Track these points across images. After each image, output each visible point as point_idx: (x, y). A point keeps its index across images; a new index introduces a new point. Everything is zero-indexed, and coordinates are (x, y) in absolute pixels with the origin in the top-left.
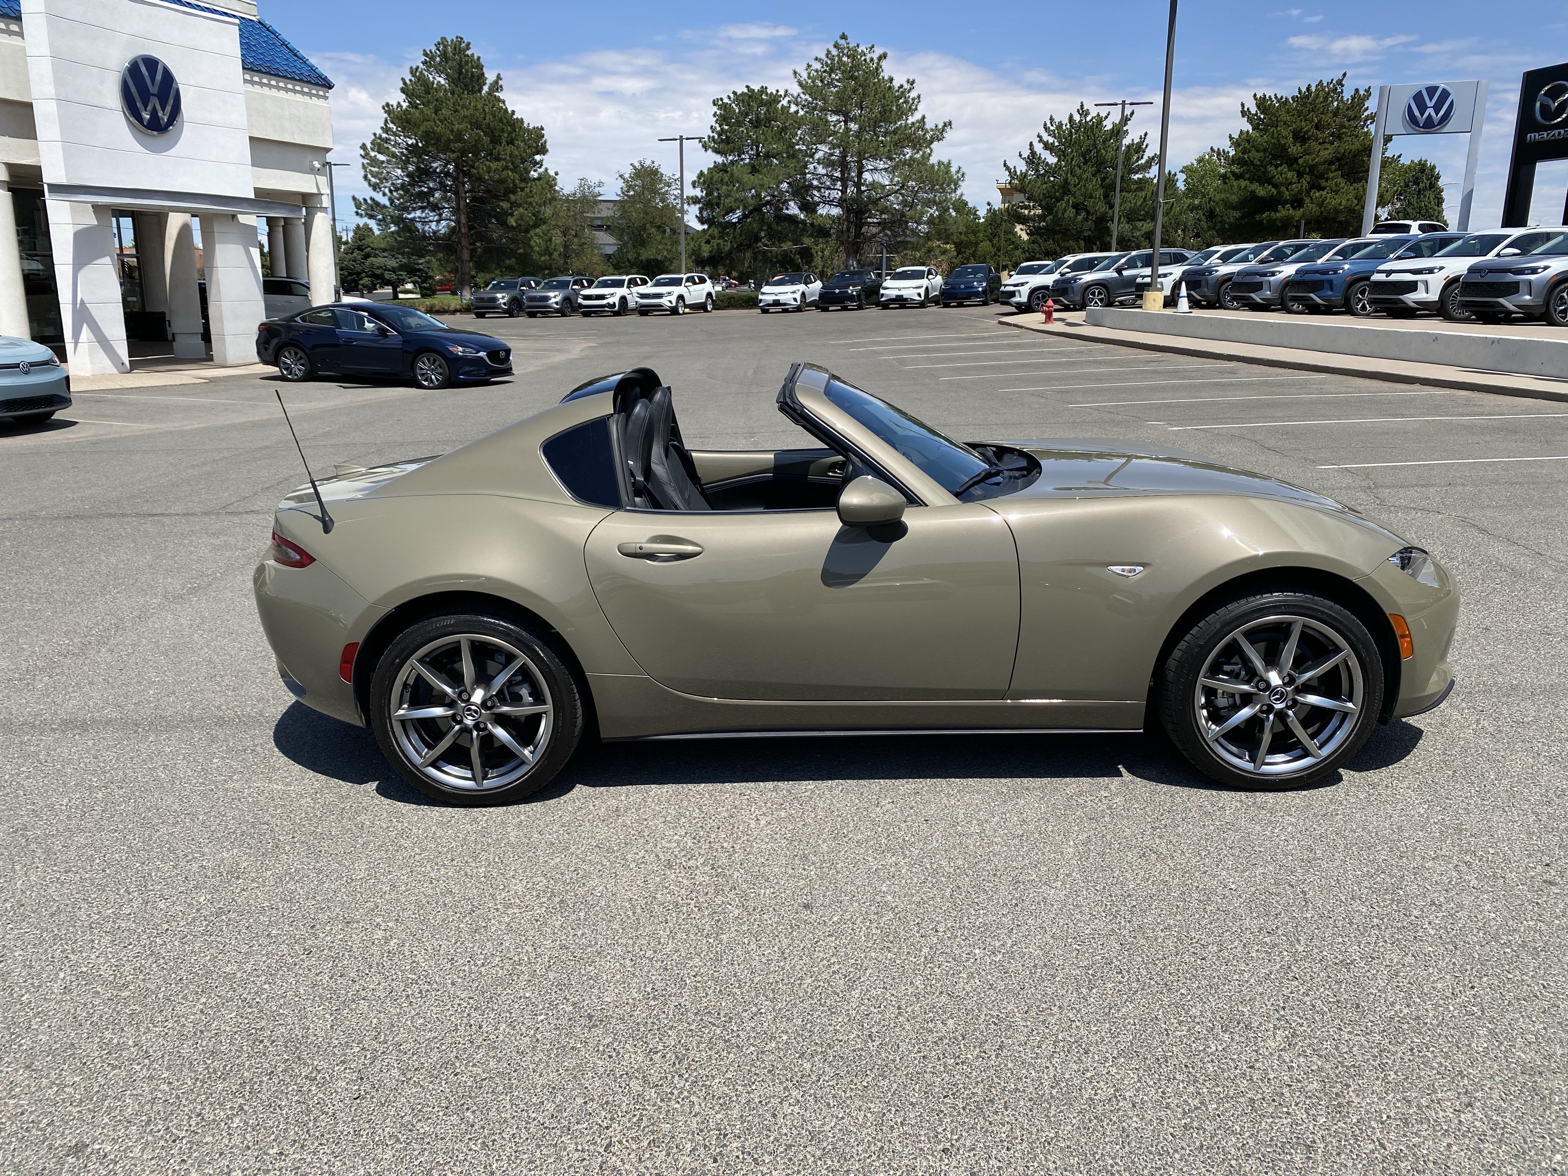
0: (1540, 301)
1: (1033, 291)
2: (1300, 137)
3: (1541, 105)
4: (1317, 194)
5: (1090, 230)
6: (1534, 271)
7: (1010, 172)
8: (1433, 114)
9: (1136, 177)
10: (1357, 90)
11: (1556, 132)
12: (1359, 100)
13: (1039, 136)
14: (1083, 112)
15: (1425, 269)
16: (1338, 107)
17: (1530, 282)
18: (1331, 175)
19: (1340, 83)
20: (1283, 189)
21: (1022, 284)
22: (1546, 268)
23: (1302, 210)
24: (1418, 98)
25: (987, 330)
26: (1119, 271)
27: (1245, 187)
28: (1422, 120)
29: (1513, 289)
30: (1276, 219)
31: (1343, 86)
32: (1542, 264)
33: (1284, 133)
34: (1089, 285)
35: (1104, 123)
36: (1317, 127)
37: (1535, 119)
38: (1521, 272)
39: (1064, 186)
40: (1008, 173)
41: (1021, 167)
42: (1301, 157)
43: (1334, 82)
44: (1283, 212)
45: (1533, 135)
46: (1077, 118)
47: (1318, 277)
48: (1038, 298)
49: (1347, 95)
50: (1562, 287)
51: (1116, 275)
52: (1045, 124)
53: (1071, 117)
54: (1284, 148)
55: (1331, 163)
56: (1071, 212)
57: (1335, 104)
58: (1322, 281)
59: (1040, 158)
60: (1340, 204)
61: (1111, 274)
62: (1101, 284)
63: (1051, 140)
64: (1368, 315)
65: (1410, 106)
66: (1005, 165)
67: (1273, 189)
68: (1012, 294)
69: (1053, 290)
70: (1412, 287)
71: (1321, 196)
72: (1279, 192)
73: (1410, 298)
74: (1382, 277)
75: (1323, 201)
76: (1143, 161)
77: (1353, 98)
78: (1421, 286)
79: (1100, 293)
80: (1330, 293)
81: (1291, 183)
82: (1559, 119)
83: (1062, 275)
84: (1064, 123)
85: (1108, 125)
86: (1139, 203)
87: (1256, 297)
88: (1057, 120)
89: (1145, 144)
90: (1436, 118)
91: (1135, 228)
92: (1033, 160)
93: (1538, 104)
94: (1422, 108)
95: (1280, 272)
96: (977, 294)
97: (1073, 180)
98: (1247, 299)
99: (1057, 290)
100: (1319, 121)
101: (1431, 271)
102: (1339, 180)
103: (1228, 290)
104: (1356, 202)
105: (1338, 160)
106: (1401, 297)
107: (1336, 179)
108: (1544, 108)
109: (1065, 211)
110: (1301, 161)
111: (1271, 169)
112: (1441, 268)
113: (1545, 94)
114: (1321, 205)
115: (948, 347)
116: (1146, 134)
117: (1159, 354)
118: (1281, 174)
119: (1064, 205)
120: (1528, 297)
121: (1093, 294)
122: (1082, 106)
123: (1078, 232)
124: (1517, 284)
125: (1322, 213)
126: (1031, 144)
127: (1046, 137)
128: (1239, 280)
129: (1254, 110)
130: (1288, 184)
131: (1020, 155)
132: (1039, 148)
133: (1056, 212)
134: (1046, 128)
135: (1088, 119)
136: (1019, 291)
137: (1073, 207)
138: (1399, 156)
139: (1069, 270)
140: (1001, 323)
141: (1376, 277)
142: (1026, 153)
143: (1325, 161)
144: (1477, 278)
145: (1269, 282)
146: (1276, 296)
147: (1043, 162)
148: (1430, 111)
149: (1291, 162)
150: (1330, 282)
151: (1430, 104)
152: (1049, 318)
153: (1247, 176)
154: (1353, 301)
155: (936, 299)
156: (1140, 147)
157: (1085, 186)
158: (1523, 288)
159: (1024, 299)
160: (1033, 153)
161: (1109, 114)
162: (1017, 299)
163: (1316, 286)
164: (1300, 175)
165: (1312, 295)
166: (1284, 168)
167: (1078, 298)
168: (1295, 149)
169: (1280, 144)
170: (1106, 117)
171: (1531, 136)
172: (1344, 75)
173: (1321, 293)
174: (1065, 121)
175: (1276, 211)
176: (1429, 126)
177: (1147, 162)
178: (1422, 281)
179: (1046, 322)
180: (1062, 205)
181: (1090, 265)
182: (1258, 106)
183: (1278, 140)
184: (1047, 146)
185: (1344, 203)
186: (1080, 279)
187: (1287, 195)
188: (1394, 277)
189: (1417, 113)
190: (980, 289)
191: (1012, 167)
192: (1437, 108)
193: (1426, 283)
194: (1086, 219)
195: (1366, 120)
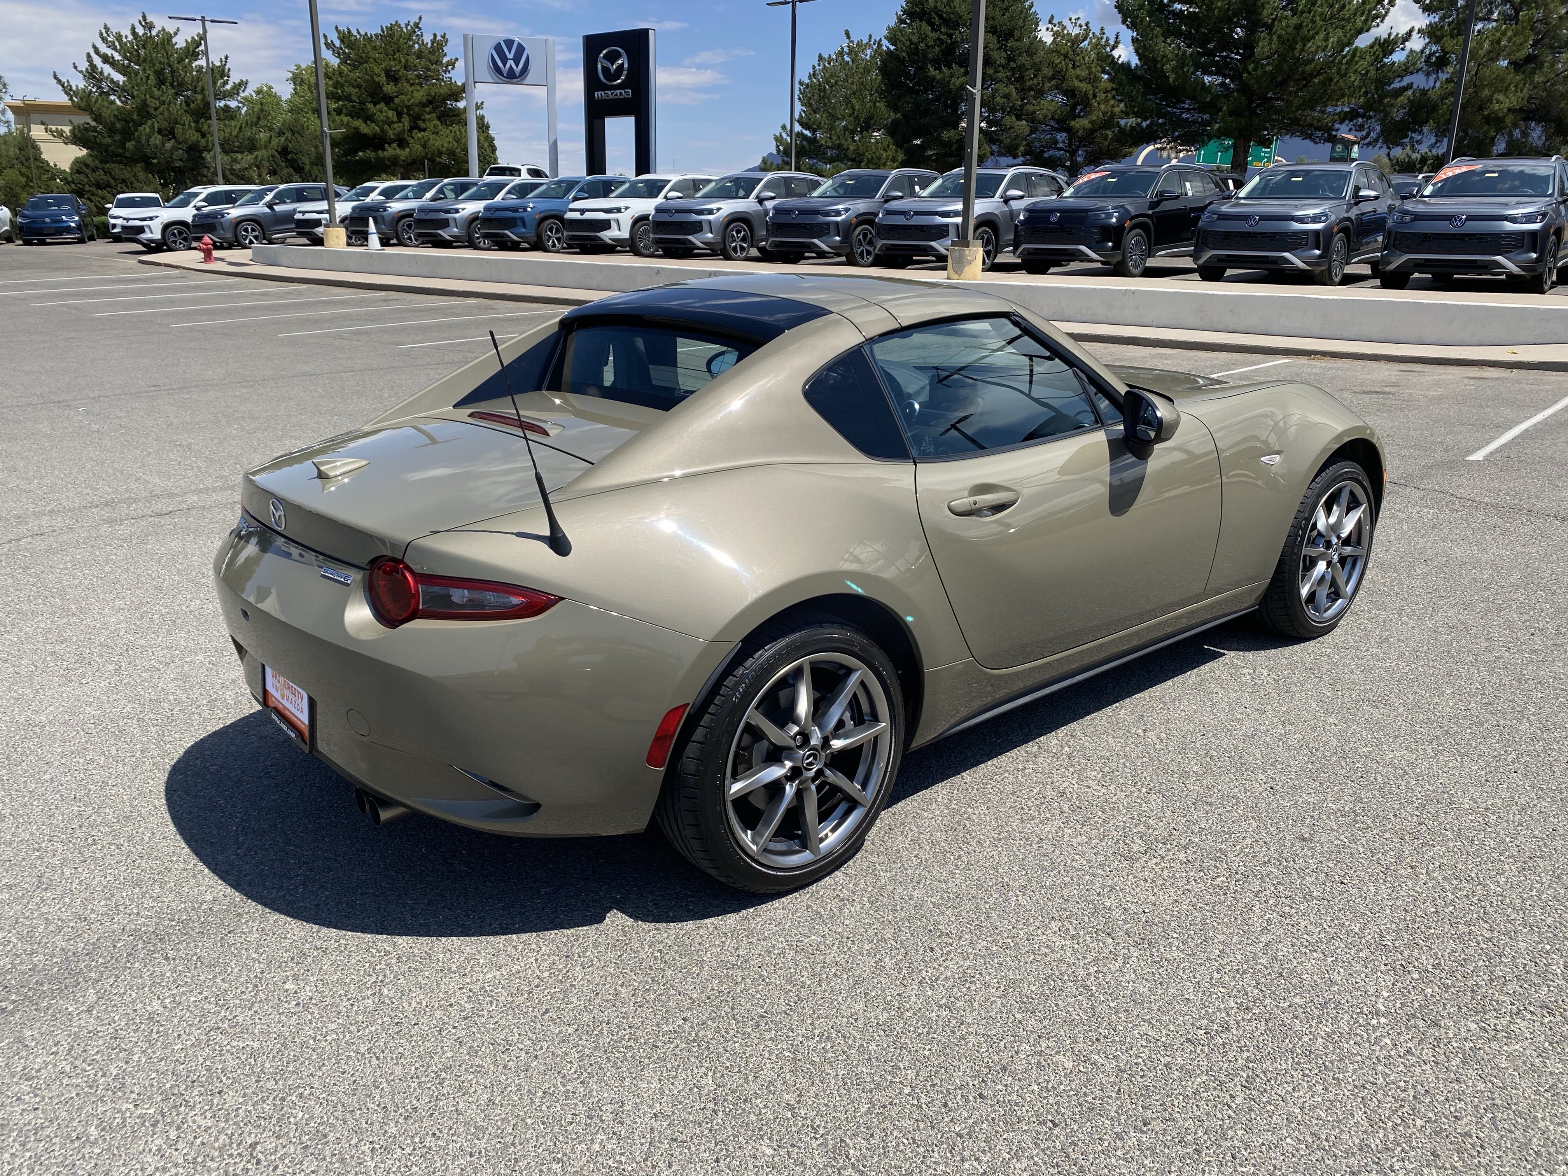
0: (719, 239)
1: (166, 227)
2: (393, 78)
3: (602, 66)
4: (419, 135)
5: (181, 160)
6: (710, 212)
7: (63, 86)
8: (514, 66)
9: (222, 104)
10: (435, 35)
11: (618, 91)
12: (439, 45)
13: (94, 47)
14: (149, 26)
15: (614, 209)
16: (420, 51)
17: (710, 222)
18: (427, 117)
19: (417, 25)
20: (386, 127)
21: (151, 219)
22: (718, 209)
23: (407, 150)
24: (498, 48)
25: (125, 271)
26: (270, 206)
27: (348, 122)
28: (505, 71)
29: (697, 227)
30: (384, 158)
31: (420, 29)
32: (713, 206)
33: (377, 70)
34: (239, 222)
35: (174, 40)
36: (405, 67)
37: (599, 79)
38: (700, 212)
39: (142, 108)
40: (61, 88)
41: (79, 83)
42: (397, 97)
43: (411, 24)
44: (391, 151)
45: (599, 93)
46: (140, 31)
47: (509, 214)
48: (174, 234)
49: (428, 39)
50: (732, 226)
51: (267, 210)
52: (101, 34)
53: (133, 28)
54: (378, 86)
55: (424, 105)
56: (157, 139)
57: (416, 46)
58: (515, 219)
59: (102, 73)
60: (442, 146)
61: (260, 208)
62: (252, 219)
63: (109, 52)
64: (558, 252)
65: (492, 56)
66: (55, 77)
67: (377, 128)
68: (141, 230)
69: (194, 226)
70: (605, 225)
71: (423, 136)
72: (382, 130)
73: (607, 235)
74: (576, 215)
75: (426, 142)
76: (228, 87)
77: (433, 42)
78: (614, 224)
79: (253, 230)
80: (524, 230)
81: (393, 122)
82: (619, 81)
83: (198, 209)
84: (123, 34)
85: (180, 42)
86: (234, 133)
87: (445, 234)
88: (114, 30)
89: (227, 68)
90: (518, 70)
91: (235, 160)
92: (92, 74)
93: (599, 66)
94: (504, 60)
95: (463, 209)
96: (69, 230)
97: (153, 103)
98: (436, 236)
99: (202, 226)
100: (407, 61)
101: (619, 210)
102: (437, 122)
103: (405, 227)
104: (456, 144)
105: (430, 102)
106: (598, 234)
107: (432, 121)
108: (605, 70)
109: (150, 137)
110: (397, 100)
111: (370, 106)
112: (627, 208)
113: (605, 57)
114: (424, 146)
115: (112, 290)
116: (227, 58)
117: (383, 293)
118: (381, 112)
119: (148, 130)
120: (710, 235)
121: (246, 230)
122: (144, 18)
123: (167, 162)
124: (700, 223)
125: (426, 153)
126: (89, 55)
127: (103, 49)
128: (423, 216)
129: (337, 43)
130: (391, 123)
131: (76, 67)
132: (97, 61)
133: (139, 137)
134: (104, 40)
135: (154, 33)
136: (149, 227)
137: (160, 132)
138: (482, 104)
139: (206, 204)
140: (141, 262)
141: (570, 215)
142: (84, 65)
143: (420, 103)
144: (665, 218)
145: (455, 219)
146: (464, 232)
147: (107, 78)
148: (510, 63)
149: (388, 100)
150: (522, 219)
151: (510, 56)
152: (208, 257)
153: (344, 111)
154: (545, 238)
155: (6, 235)
156: (224, 70)
157: (168, 109)
158: (705, 227)
159: (157, 235)
160: (93, 66)
161: (178, 30)
162: (147, 235)
163: (510, 223)
164: (400, 115)
165: (507, 232)
166: (382, 105)
167: (229, 235)
168: (389, 88)
169: (374, 81)
170: (176, 34)
171: (598, 94)
172: (420, 18)
173: (515, 230)
174: (126, 33)
175: (384, 149)
176: (512, 77)
177: (233, 88)
178: (614, 220)
179: (206, 261)
180: (145, 129)
181: (229, 198)
182: (342, 41)
183: (372, 78)
184: (106, 59)
185: (445, 145)
186: (228, 214)
187: (391, 134)
188: (588, 216)
189: (500, 64)
190: (73, 225)
191: (64, 80)
192: (517, 61)
193: (618, 221)
194: (174, 148)
195: (447, 66)
